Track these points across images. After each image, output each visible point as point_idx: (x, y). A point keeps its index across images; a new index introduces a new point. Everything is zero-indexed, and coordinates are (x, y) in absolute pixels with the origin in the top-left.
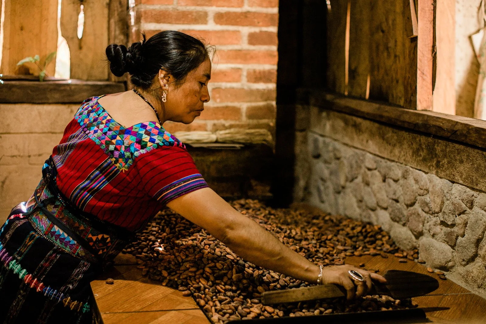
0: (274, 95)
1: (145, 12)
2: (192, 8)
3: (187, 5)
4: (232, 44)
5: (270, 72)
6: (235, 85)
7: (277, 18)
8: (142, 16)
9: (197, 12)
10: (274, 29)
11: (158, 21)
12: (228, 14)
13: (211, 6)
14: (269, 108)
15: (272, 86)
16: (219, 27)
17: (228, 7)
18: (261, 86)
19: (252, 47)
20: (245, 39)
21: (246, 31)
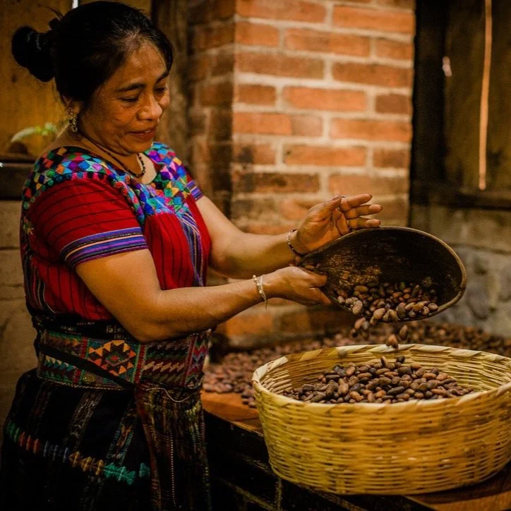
0: (406, 186)
1: (240, 56)
2: (304, 54)
3: (297, 49)
4: (355, 110)
5: (401, 153)
6: (358, 170)
7: (411, 75)
8: (234, 61)
9: (311, 60)
10: (406, 92)
11: (258, 71)
12: (350, 65)
13: (329, 51)
14: (399, 204)
15: (403, 173)
16: (339, 85)
17: (351, 54)
18: (390, 173)
19: (380, 117)
20: (371, 104)
21: (372, 91)
